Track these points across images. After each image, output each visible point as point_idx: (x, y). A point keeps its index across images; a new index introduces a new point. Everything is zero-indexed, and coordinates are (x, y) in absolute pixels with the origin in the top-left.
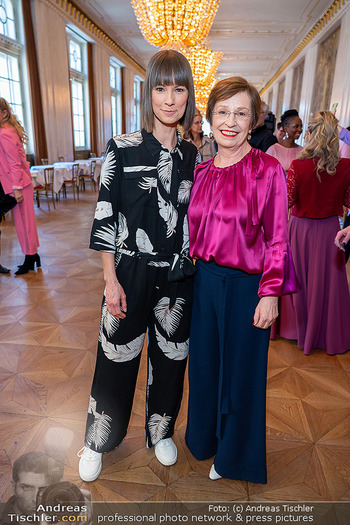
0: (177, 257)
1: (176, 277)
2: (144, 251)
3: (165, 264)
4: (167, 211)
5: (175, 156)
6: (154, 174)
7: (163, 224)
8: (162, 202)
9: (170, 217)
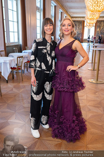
0: (51, 70)
1: (51, 76)
2: (43, 69)
3: (48, 72)
4: (49, 58)
7: (48, 62)
8: (48, 56)
9: (50, 60)
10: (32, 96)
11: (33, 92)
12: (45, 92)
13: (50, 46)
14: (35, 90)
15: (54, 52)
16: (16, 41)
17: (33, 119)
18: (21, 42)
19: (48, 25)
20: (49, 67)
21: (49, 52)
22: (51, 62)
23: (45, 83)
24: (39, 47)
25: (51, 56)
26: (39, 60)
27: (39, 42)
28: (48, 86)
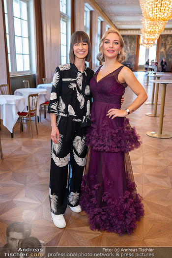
0: (85, 117)
1: (85, 126)
2: (70, 114)
3: (80, 120)
4: (80, 98)
7: (79, 103)
8: (78, 94)
9: (82, 100)
10: (52, 159)
11: (54, 152)
12: (74, 153)
13: (82, 77)
14: (57, 150)
15: (88, 87)
16: (27, 68)
17: (54, 198)
18: (35, 71)
19: (80, 44)
20: (80, 112)
21: (81, 88)
22: (83, 104)
23: (73, 139)
24: (64, 80)
25: (84, 95)
26: (63, 101)
27: (64, 71)
28: (80, 143)
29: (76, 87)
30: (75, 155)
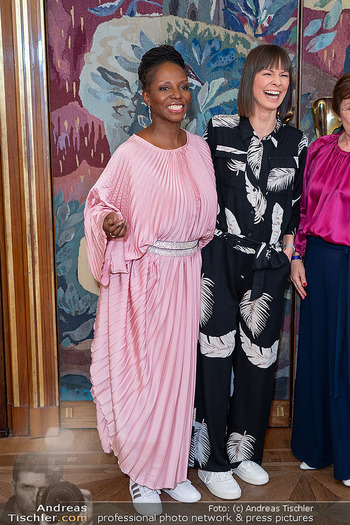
0: (264, 245)
2: (232, 233)
5: (266, 143)
6: (243, 158)
7: (250, 209)
9: (259, 204)
12: (243, 333)
13: (261, 149)
14: (202, 316)
17: (203, 429)
21: (257, 173)
22: (263, 213)
24: (219, 148)
25: (264, 189)
28: (256, 309)
29: (243, 169)
30: (244, 339)
